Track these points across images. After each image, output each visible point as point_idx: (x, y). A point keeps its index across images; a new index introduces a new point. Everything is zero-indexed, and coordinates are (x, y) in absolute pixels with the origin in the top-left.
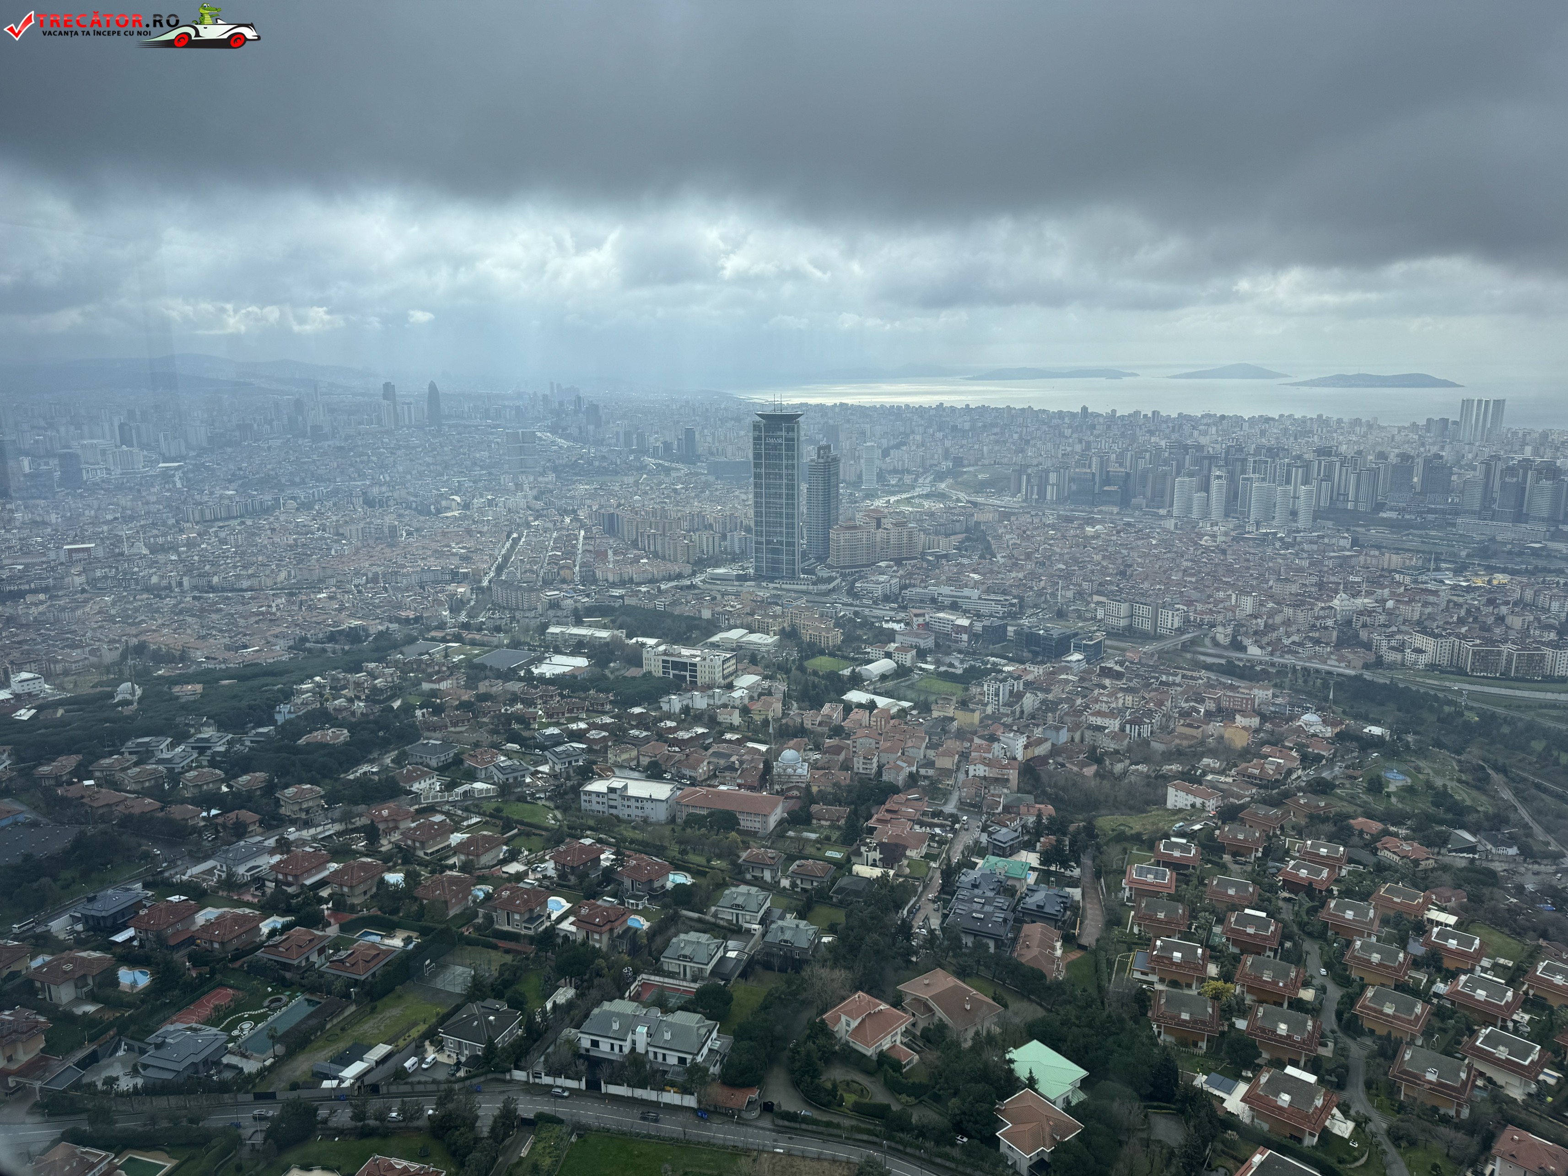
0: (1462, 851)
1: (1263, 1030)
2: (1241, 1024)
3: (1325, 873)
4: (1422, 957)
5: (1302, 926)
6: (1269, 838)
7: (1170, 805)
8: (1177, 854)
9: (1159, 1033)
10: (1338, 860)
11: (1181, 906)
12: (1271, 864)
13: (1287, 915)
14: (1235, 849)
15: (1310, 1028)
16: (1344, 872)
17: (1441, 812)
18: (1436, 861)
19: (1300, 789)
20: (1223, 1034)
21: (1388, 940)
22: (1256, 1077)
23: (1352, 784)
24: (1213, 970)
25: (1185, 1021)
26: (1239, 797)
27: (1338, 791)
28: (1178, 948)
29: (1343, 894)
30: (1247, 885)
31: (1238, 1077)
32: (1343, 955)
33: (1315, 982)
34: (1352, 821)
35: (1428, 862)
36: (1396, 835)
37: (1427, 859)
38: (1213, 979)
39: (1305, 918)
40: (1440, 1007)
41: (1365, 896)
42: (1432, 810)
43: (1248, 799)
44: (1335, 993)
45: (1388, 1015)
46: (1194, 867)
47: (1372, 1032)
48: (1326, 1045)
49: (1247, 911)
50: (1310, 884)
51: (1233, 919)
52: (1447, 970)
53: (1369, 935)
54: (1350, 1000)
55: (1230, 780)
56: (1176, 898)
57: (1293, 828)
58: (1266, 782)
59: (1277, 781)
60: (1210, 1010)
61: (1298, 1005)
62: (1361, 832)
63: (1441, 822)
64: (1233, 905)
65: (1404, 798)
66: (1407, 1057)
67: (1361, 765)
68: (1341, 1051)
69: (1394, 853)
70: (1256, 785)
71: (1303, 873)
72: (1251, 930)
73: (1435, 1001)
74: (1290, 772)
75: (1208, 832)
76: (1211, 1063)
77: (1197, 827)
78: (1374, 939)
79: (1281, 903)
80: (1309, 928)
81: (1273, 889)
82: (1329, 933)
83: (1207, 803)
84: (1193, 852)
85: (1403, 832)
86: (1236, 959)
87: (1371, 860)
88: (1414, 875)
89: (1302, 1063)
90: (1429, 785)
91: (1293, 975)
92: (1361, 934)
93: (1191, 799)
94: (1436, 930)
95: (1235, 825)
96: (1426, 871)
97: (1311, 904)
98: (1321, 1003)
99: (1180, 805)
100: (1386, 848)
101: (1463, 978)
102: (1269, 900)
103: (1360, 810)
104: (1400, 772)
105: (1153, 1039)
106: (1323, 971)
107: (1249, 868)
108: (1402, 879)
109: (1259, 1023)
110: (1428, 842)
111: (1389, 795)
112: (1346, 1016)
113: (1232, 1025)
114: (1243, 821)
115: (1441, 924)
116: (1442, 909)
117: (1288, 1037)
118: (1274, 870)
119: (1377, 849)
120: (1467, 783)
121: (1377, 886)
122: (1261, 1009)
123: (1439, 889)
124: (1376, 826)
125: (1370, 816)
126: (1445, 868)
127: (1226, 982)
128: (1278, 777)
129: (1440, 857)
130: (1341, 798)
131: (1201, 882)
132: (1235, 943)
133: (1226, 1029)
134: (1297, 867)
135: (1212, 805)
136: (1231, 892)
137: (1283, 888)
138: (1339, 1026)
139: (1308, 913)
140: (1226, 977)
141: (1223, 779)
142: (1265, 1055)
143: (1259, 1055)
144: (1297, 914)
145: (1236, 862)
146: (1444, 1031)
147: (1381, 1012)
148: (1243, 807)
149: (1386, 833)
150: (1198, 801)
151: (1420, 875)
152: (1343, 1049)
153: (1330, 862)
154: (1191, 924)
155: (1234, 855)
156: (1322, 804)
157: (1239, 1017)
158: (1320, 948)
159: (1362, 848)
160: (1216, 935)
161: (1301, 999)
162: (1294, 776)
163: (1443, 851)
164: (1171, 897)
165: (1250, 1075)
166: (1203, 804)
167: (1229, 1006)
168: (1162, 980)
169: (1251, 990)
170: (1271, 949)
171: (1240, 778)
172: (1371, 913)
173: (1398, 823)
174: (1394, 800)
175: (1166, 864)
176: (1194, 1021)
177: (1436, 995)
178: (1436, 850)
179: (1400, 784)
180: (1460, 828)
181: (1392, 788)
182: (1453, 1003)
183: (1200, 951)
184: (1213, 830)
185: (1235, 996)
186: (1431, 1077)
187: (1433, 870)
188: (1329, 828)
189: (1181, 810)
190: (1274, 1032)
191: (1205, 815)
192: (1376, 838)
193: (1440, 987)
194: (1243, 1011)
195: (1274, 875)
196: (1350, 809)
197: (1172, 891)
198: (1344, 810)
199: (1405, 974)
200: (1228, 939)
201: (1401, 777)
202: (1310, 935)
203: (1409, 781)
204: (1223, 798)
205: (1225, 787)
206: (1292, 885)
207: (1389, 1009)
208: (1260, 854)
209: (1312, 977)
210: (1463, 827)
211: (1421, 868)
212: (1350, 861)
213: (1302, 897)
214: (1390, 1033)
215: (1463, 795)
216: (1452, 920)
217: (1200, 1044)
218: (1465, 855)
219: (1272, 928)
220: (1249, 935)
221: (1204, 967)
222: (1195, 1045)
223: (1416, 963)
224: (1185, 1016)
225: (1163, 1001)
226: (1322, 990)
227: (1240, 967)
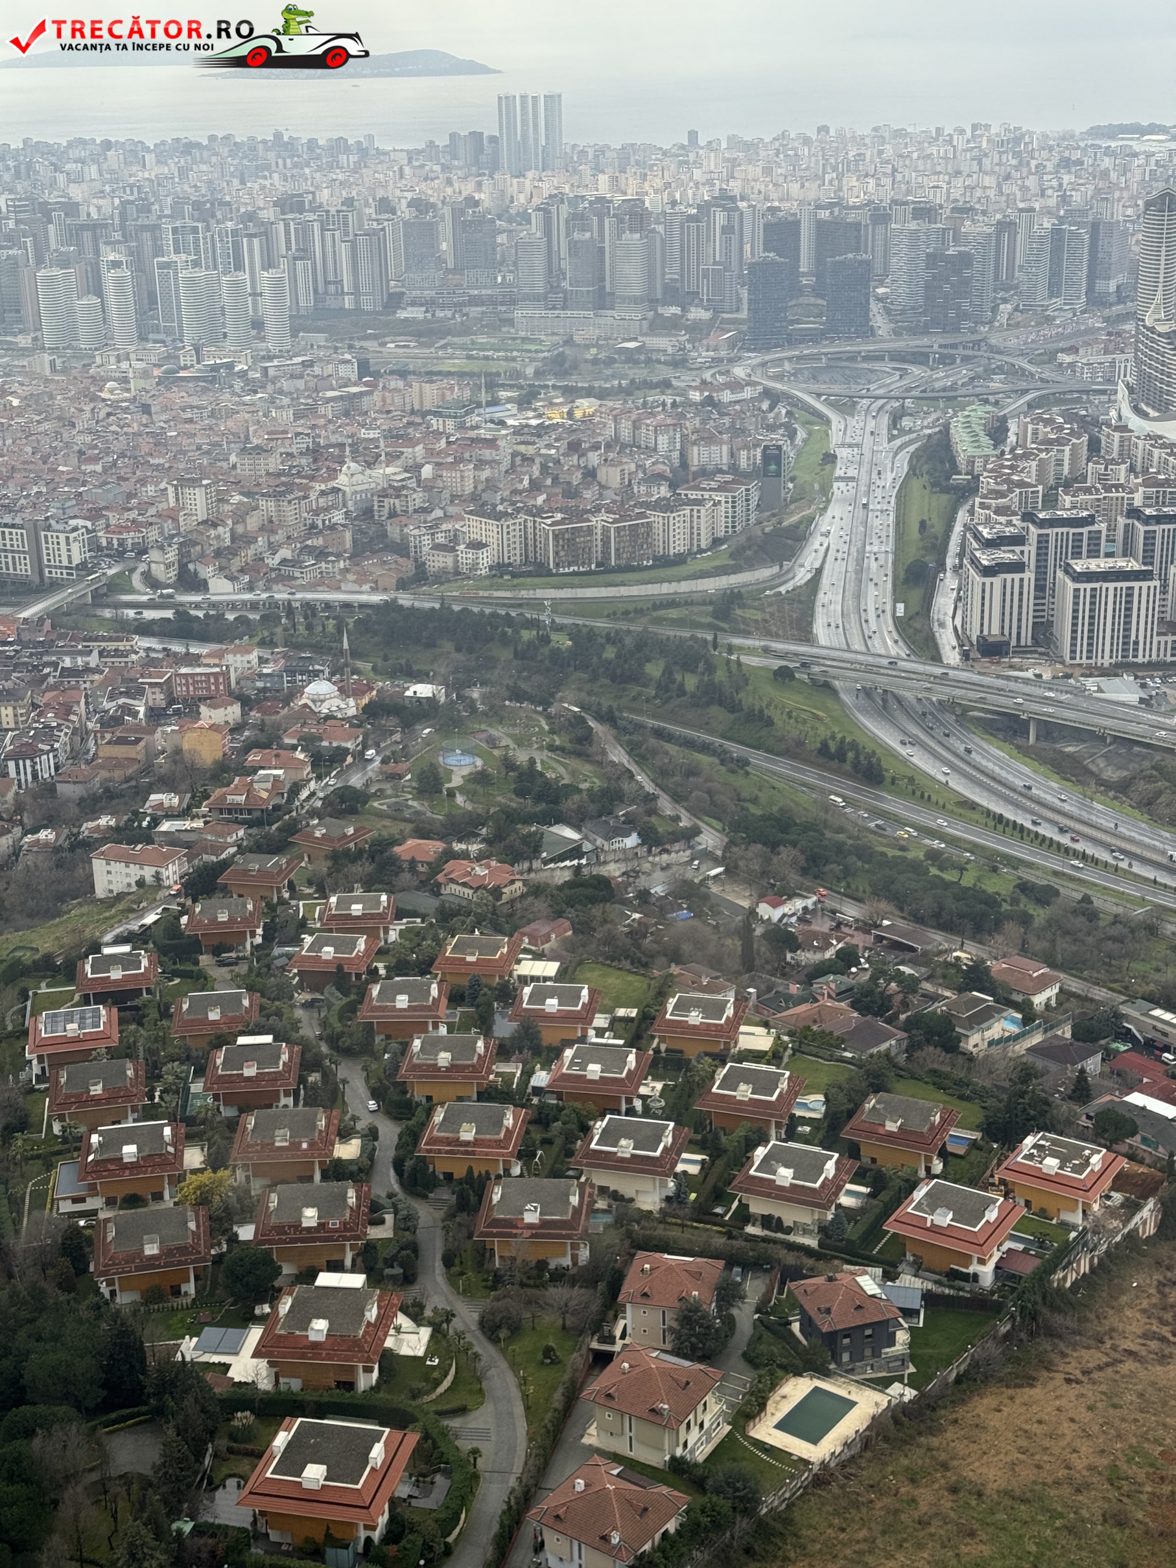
0: (562, 858)
1: (280, 1229)
2: (246, 1233)
3: (361, 945)
4: (512, 1038)
5: (333, 1040)
6: (271, 908)
7: (100, 892)
8: (116, 974)
9: (113, 1293)
10: (381, 917)
11: (130, 1065)
12: (277, 951)
13: (310, 1029)
14: (216, 942)
15: (352, 1200)
16: (393, 936)
17: (528, 805)
18: (525, 882)
19: (313, 813)
20: (218, 1260)
21: (464, 1027)
22: (275, 1309)
23: (395, 788)
24: (194, 1157)
25: (152, 1257)
26: (217, 849)
27: (376, 804)
28: (129, 1136)
29: (393, 971)
30: (238, 998)
31: (246, 1319)
32: (397, 1068)
33: (360, 1126)
34: (397, 849)
35: (513, 887)
36: (465, 855)
37: (512, 882)
38: (194, 1172)
39: (338, 1027)
40: (542, 1107)
41: (424, 968)
42: (515, 803)
43: (233, 850)
44: (389, 1132)
45: (467, 1144)
46: (149, 991)
47: (449, 1176)
48: (382, 1222)
49: (242, 1040)
50: (340, 968)
51: (219, 1061)
52: (550, 1049)
53: (436, 1026)
54: (411, 1138)
55: (199, 824)
56: (124, 1051)
57: (310, 883)
58: (257, 814)
59: (277, 808)
60: (192, 1225)
61: (337, 1171)
62: (413, 863)
63: (528, 820)
64: (219, 1037)
65: (474, 793)
66: (496, 1198)
67: (406, 754)
68: (406, 1224)
69: (464, 885)
70: (242, 823)
71: (328, 952)
72: (250, 1071)
73: (535, 1101)
74: (295, 789)
75: (169, 923)
76: (204, 1315)
77: (150, 919)
78: (443, 1030)
79: (299, 1013)
80: (345, 1042)
81: (284, 993)
82: (378, 1039)
83: (165, 873)
84: (145, 963)
85: (474, 848)
86: (232, 1125)
87: (433, 903)
88: (494, 913)
89: (348, 1262)
90: (509, 764)
91: (322, 1124)
92: (421, 1028)
93: (135, 872)
94: (527, 990)
95: (214, 901)
96: (512, 902)
97: (345, 1000)
98: (371, 1158)
99: (117, 888)
100: (452, 881)
101: (569, 1053)
102: (279, 1013)
103: (408, 827)
104: (465, 752)
105: (100, 1307)
106: (372, 1105)
107: (243, 969)
108: (478, 923)
109: (274, 1220)
110: (512, 856)
111: (451, 794)
112: (409, 1164)
113: (233, 1239)
114: (226, 891)
115: (534, 979)
116: (538, 956)
117: (321, 1226)
118: (284, 960)
119: (439, 885)
120: (562, 749)
121: (440, 944)
122: (274, 1197)
123: (533, 926)
124: (433, 847)
125: (423, 832)
126: (536, 890)
127: (215, 1171)
128: (278, 801)
129: (532, 875)
130: (380, 815)
131: (165, 1014)
132: (229, 1100)
133: (225, 1247)
134: (316, 946)
135: (172, 873)
136: (214, 1015)
137: (300, 987)
138: (402, 1184)
139: (341, 1018)
140: (215, 1162)
141: (188, 824)
142: (287, 1269)
143: (278, 1271)
144: (324, 1024)
145: (222, 964)
146: (547, 1142)
147: (458, 1142)
148: (224, 865)
149: (449, 855)
150: (148, 873)
151: (506, 910)
152: (407, 1218)
153: (370, 925)
154: (153, 1090)
155: (217, 951)
156: (351, 831)
157: (242, 1223)
158: (365, 1069)
159: (417, 889)
160: (196, 1096)
161: (339, 1161)
162: (304, 794)
163: (536, 864)
164: (112, 1053)
165: (267, 1309)
166: (157, 877)
167: (226, 1209)
168: (110, 1202)
169: (259, 1171)
170: (287, 1094)
171: (214, 814)
172: (434, 991)
173: (467, 835)
174: (460, 799)
175: (100, 998)
176: (166, 1252)
177: (537, 1091)
178: (526, 865)
179: (466, 771)
180: (556, 823)
181: (456, 781)
182: (559, 1096)
183: (167, 1131)
184: (177, 918)
185: (233, 1189)
186: (531, 1217)
187: (523, 896)
188: (364, 868)
189: (120, 897)
190: (297, 1226)
191: (161, 894)
192: (436, 867)
193: (541, 1078)
194: (247, 1210)
195: (283, 968)
196: (392, 828)
197: (115, 1042)
198: (385, 833)
199: (490, 1072)
200: (216, 1097)
201: (467, 760)
202: (348, 1053)
203: (479, 762)
204: (190, 858)
205: (192, 837)
206: (314, 978)
207: (468, 1133)
208: (258, 940)
209: (354, 1119)
210: (560, 820)
211: (505, 898)
212: (400, 914)
213: (331, 992)
214: (470, 1170)
215: (557, 770)
216: (550, 968)
217: (184, 1288)
218: (568, 863)
219: (285, 1057)
220: (249, 1079)
221: (179, 1156)
222: (176, 1292)
223: (503, 1052)
224: (151, 1250)
225: (111, 1235)
226: (372, 1135)
227: (238, 1136)
